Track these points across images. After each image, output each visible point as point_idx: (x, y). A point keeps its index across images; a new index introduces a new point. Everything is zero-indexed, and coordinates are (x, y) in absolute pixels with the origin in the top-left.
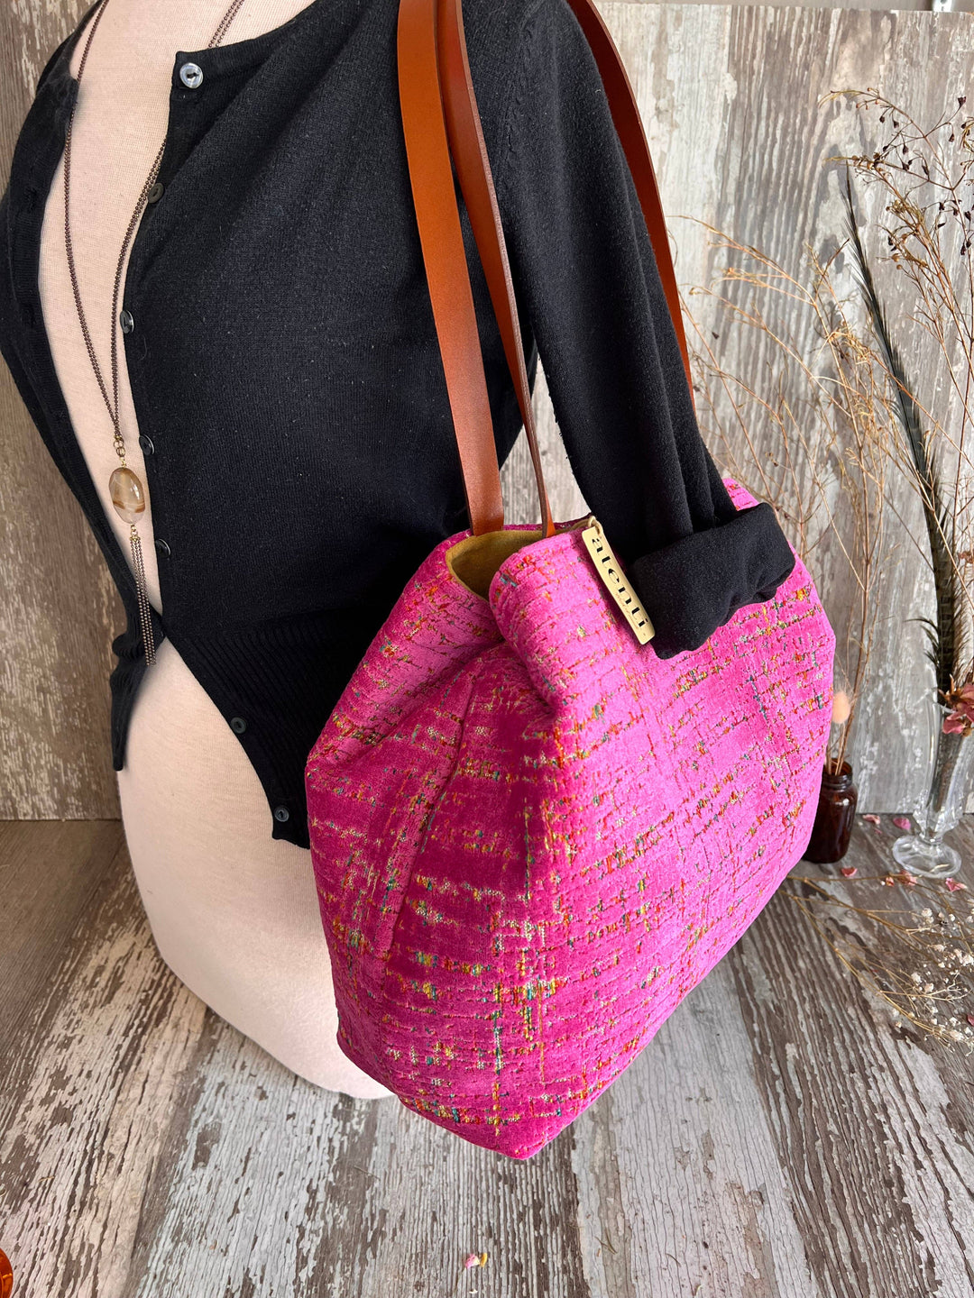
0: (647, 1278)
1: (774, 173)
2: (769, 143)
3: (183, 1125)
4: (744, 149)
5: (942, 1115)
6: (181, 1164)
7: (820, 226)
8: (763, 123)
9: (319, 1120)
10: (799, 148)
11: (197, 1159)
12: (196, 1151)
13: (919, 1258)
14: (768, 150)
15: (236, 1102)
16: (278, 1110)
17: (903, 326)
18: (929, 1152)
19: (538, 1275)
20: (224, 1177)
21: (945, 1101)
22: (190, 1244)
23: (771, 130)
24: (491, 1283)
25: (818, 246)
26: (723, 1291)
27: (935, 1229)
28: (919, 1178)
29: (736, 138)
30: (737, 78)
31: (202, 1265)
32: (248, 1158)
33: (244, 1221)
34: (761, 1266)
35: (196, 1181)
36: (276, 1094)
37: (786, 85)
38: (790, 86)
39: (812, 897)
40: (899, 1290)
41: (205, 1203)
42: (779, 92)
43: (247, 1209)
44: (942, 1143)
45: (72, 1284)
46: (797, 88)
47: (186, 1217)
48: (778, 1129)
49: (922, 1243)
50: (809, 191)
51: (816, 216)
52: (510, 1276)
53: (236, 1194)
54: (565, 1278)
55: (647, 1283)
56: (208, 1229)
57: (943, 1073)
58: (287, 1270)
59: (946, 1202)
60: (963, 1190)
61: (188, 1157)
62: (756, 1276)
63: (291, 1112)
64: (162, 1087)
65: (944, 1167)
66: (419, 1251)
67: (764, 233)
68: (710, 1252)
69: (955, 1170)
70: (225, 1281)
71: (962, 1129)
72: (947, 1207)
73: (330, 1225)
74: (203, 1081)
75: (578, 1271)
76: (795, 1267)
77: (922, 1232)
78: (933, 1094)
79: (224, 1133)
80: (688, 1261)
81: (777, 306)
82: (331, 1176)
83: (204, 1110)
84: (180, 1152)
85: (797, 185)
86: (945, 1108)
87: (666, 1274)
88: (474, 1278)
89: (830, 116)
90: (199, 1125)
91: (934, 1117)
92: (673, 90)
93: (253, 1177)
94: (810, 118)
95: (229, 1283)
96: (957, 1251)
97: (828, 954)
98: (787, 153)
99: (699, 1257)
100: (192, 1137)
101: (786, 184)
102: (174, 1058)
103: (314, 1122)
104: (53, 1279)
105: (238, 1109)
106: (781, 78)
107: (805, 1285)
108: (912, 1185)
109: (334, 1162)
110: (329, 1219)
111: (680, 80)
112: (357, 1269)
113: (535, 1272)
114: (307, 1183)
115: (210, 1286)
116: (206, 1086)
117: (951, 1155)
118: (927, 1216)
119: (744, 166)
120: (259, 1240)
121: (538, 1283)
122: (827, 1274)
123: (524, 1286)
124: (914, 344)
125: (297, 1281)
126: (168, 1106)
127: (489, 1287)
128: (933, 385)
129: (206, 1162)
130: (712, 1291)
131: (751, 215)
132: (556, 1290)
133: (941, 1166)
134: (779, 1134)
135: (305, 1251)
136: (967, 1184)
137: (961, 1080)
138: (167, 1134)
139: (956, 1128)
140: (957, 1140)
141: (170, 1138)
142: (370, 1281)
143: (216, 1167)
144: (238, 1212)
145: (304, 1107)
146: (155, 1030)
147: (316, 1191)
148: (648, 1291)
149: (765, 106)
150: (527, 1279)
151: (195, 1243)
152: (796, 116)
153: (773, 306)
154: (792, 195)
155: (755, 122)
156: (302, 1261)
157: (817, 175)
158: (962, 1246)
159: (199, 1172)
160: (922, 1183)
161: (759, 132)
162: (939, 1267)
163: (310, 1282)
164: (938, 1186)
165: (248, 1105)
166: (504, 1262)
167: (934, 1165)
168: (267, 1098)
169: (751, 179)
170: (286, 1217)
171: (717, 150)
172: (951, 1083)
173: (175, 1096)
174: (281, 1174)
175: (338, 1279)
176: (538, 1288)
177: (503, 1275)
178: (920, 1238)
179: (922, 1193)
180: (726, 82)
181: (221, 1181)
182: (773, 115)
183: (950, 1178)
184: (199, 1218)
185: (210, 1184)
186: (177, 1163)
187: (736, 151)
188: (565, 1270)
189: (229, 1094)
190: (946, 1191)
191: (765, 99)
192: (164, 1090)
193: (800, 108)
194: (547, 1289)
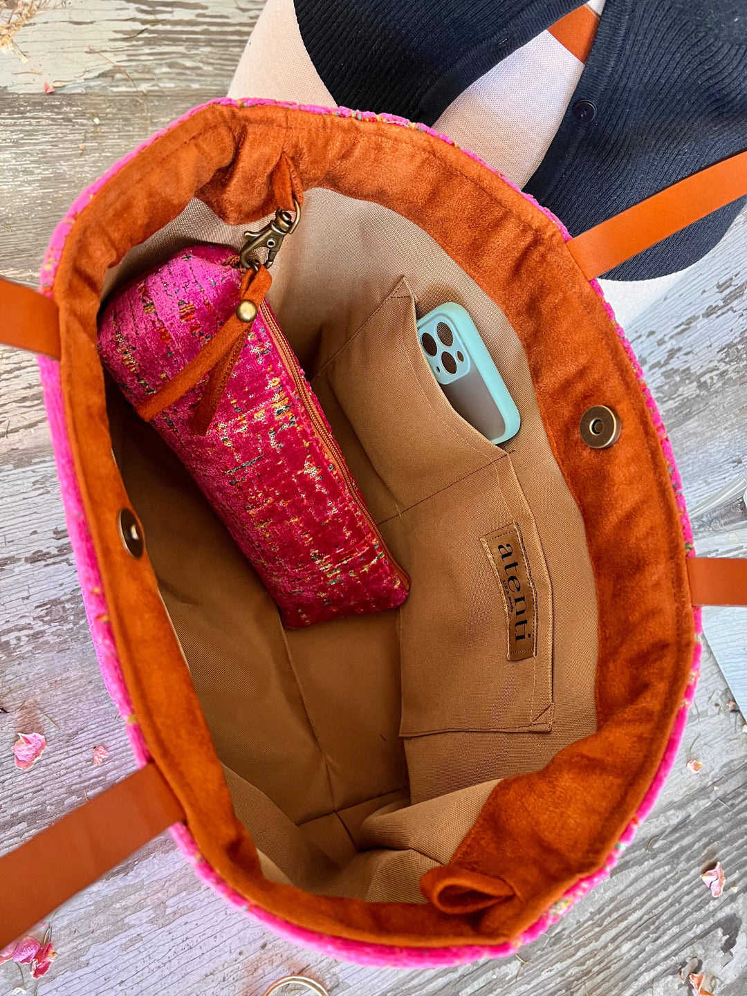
26: (224, 980)
39: (720, 931)
45: (36, 402)
48: (415, 982)
68: (258, 953)
80: (241, 934)
87: (222, 916)
97: (652, 974)
99: (250, 943)
104: (35, 385)
130: (221, 968)
134: (410, 985)
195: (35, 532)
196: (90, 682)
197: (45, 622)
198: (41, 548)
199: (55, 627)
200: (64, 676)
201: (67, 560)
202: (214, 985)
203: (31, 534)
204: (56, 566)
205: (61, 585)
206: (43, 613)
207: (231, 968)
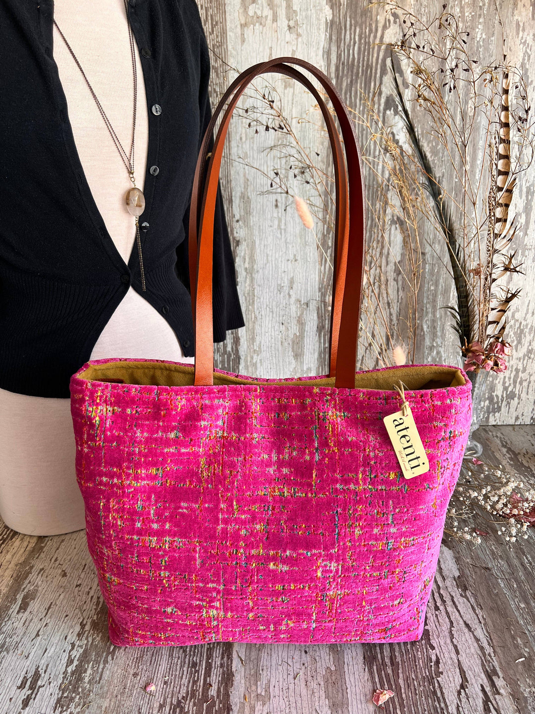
0: (269, 670)
1: (356, 60)
2: (352, 43)
3: (16, 590)
4: (338, 47)
5: (454, 582)
6: (11, 610)
7: (383, 89)
8: (348, 32)
9: (94, 588)
10: (369, 45)
11: (20, 608)
12: (21, 604)
13: (431, 659)
14: (352, 47)
15: (48, 578)
16: (72, 582)
17: (434, 145)
18: (444, 602)
19: (206, 668)
20: (34, 618)
21: (457, 574)
22: (8, 653)
23: (352, 36)
24: (178, 673)
25: (383, 100)
26: (312, 677)
27: (442, 643)
28: (437, 616)
29: (333, 41)
30: (332, 8)
31: (13, 664)
32: (49, 608)
33: (41, 641)
34: (337, 664)
35: (18, 620)
36: (72, 575)
37: (359, 11)
38: (362, 11)
40: (417, 677)
41: (20, 632)
42: (356, 15)
43: (44, 634)
44: (452, 597)
46: (365, 12)
47: (8, 638)
49: (434, 651)
50: (376, 70)
51: (381, 83)
52: (189, 669)
53: (39, 626)
54: (221, 670)
55: (269, 673)
56: (20, 645)
57: (458, 560)
58: (60, 667)
59: (450, 628)
60: (461, 622)
61: (16, 607)
62: (333, 668)
63: (78, 584)
64: (7, 571)
65: (452, 610)
66: (139, 656)
67: (353, 94)
69: (458, 611)
70: (24, 673)
71: (465, 589)
72: (451, 632)
73: (90, 643)
74: (32, 568)
75: (229, 666)
76: (357, 664)
77: (435, 645)
78: (450, 571)
79: (38, 595)
81: (362, 135)
82: (95, 616)
83: (30, 582)
84: (12, 604)
85: (369, 66)
86: (456, 578)
88: (168, 670)
89: (385, 27)
90: (25, 591)
91: (449, 582)
92: (296, 16)
93: (50, 617)
94: (374, 29)
95: (26, 673)
96: (454, 656)
98: (362, 49)
100: (20, 597)
101: (363, 66)
102: (18, 556)
103: (91, 588)
105: (49, 582)
106: (356, 7)
107: (361, 674)
108: (432, 619)
109: (99, 609)
110: (90, 639)
111: (300, 9)
112: (101, 666)
113: (204, 667)
114: (81, 621)
115: (16, 675)
116: (33, 570)
117: (457, 603)
118: (438, 636)
119: (339, 57)
120: (48, 651)
121: (205, 673)
122: (375, 667)
123: (196, 675)
124: (441, 155)
125: (65, 672)
126: (10, 581)
127: (176, 675)
128: (452, 177)
129: (25, 610)
131: (344, 84)
132: (215, 677)
133: (450, 609)
135: (73, 656)
136: (465, 619)
137: (468, 563)
138: (6, 595)
139: (461, 588)
140: (461, 595)
141: (7, 597)
142: (108, 672)
143: (30, 612)
144: (39, 636)
145: (86, 581)
146: (10, 542)
147: (85, 625)
148: (268, 677)
149: (348, 23)
150: (198, 671)
151: (11, 652)
152: (366, 28)
153: (360, 135)
154: (367, 72)
155: (343, 31)
156: (70, 661)
157: (380, 61)
158: (457, 652)
159: (21, 615)
160: (438, 618)
161: (346, 37)
162: (442, 664)
163: (73, 673)
164: (447, 620)
165: (55, 580)
166: (187, 662)
167: (446, 609)
168: (66, 576)
169: (343, 64)
170: (66, 639)
171: (323, 48)
172: (462, 565)
173: (15, 575)
174: (67, 616)
175: (89, 671)
176: (204, 676)
177: (185, 669)
178: (433, 648)
179: (437, 624)
180: (326, 10)
181: (32, 620)
182: (353, 28)
183: (455, 616)
184: (16, 639)
185: (25, 621)
186: (9, 610)
187: (334, 49)
188: (222, 665)
189: (45, 574)
190: (451, 623)
191: (348, 19)
192: (8, 573)
193: (368, 24)
194: (210, 676)
195: (11, 699)
196: (116, 696)
197: (66, 710)
198: (22, 699)
199: (72, 706)
200: (103, 709)
201: (40, 687)
202: (312, 683)
203: (10, 701)
204: (39, 693)
205: (51, 694)
206: (60, 709)
207: (309, 671)
